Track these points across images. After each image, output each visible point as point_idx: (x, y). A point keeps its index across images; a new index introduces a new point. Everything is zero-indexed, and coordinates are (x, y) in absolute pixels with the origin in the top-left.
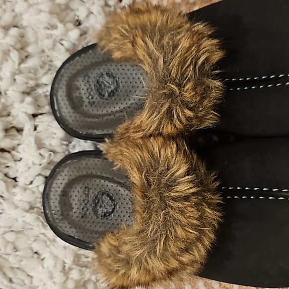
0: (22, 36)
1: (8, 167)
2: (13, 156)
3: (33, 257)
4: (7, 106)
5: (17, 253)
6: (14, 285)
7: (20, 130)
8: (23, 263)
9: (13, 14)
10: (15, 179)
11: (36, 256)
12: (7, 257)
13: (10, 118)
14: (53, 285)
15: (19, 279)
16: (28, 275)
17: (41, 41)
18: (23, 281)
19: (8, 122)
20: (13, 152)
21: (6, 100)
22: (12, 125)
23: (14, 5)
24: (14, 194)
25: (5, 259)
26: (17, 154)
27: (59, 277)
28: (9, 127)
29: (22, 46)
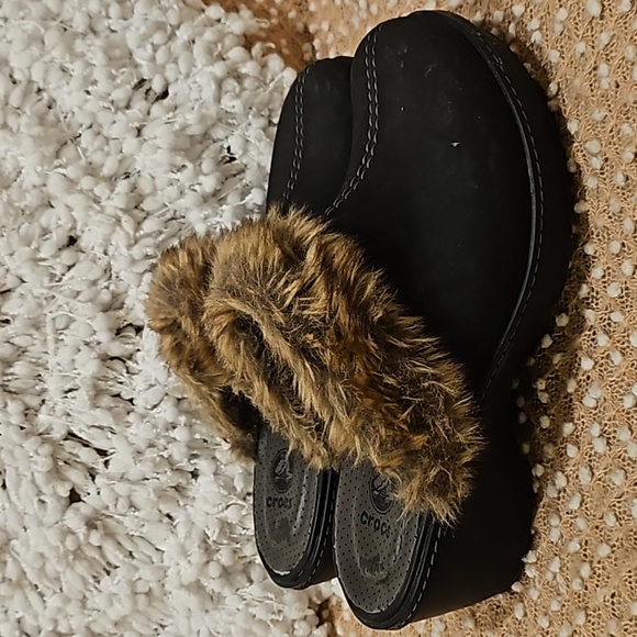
0: (134, 188)
1: (121, 383)
2: (127, 368)
3: (161, 521)
4: (119, 295)
5: (136, 513)
6: (134, 562)
7: (139, 330)
8: (144, 530)
9: (119, 157)
10: (131, 400)
11: (166, 520)
12: (121, 518)
13: (121, 313)
14: (188, 566)
15: (142, 552)
16: (157, 549)
17: (162, 190)
18: (150, 557)
19: (118, 318)
20: (129, 363)
21: (117, 287)
22: (126, 323)
23: (121, 143)
24: (129, 425)
25: (118, 522)
26: (135, 365)
27: (197, 555)
28: (122, 326)
29: (136, 204)
